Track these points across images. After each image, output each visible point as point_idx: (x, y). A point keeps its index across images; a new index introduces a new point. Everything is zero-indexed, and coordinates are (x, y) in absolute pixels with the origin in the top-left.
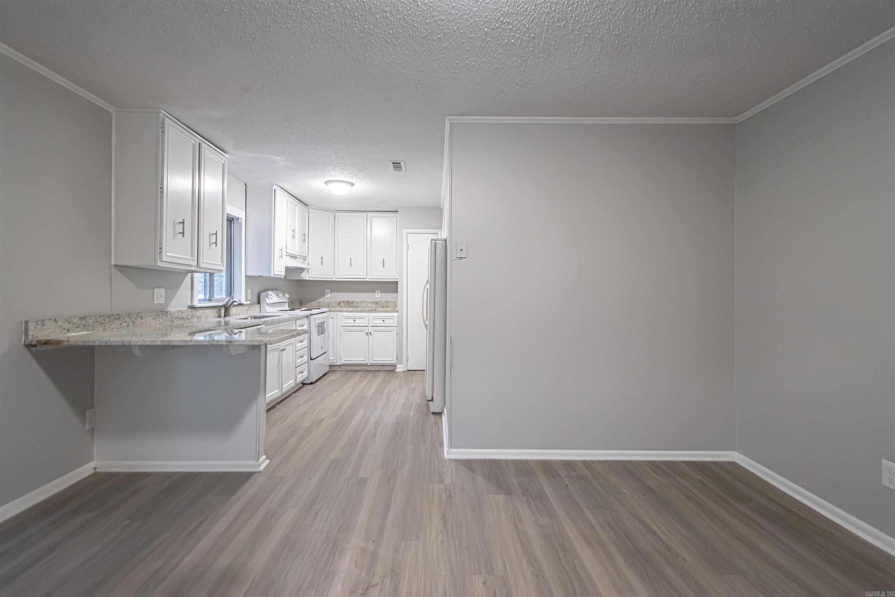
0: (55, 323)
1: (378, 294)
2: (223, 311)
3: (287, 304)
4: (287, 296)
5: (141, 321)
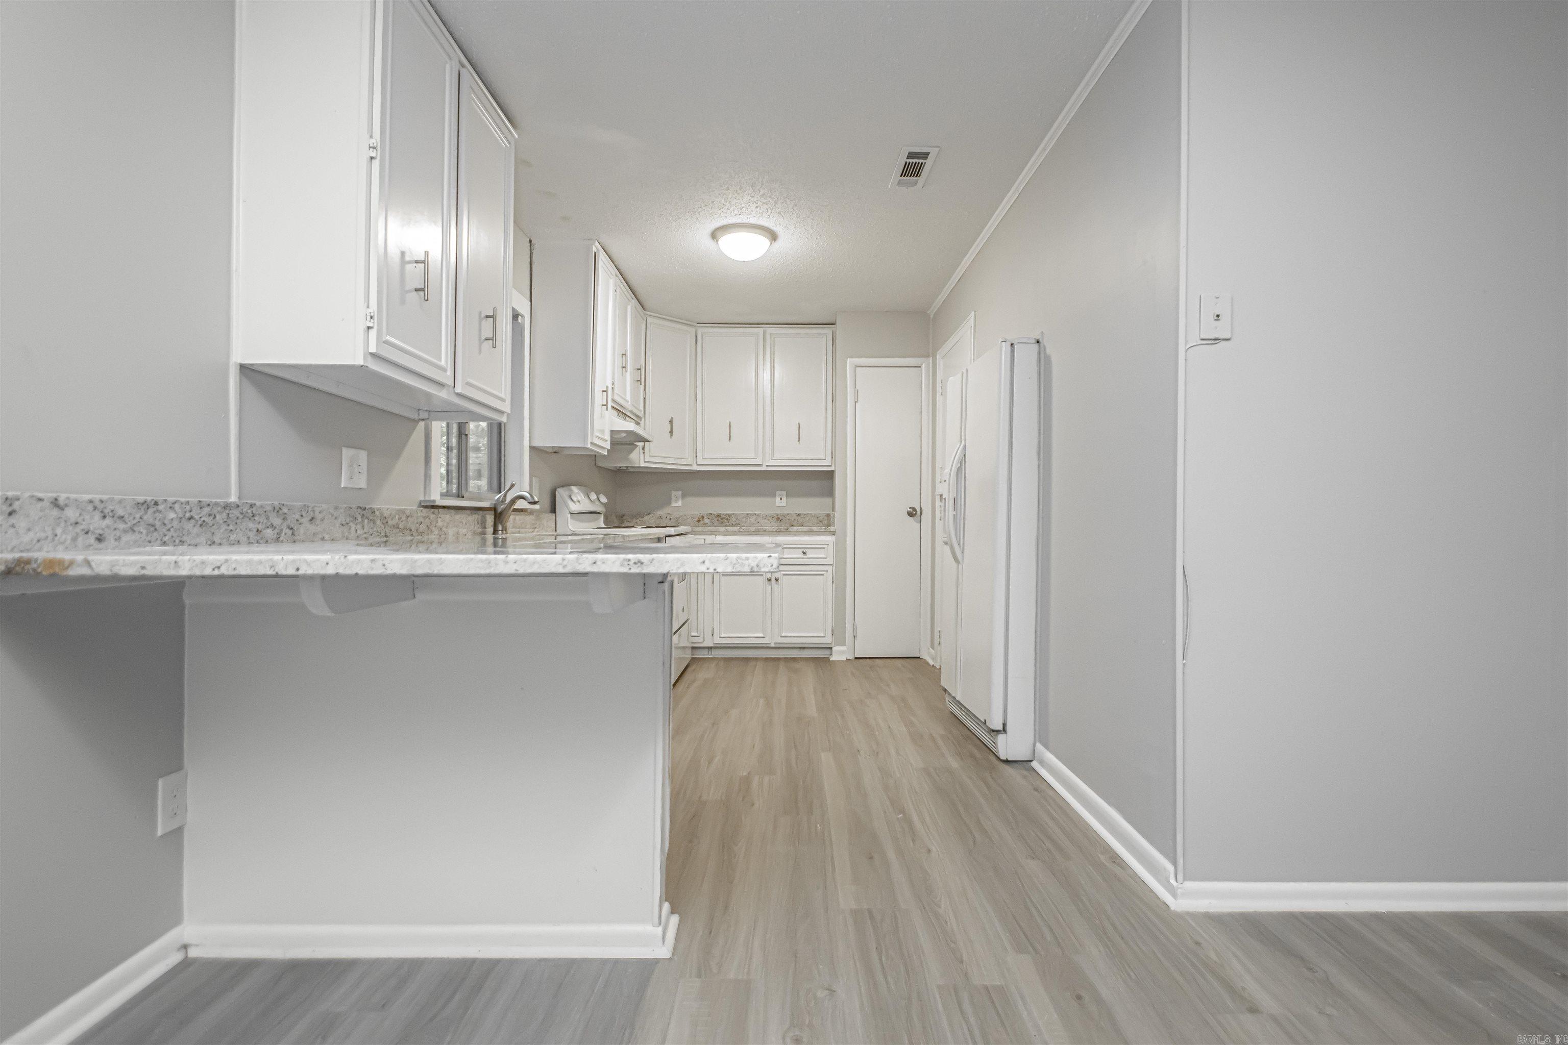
0: (55, 512)
1: (781, 499)
2: (490, 519)
3: (602, 518)
4: (604, 499)
5: (312, 528)
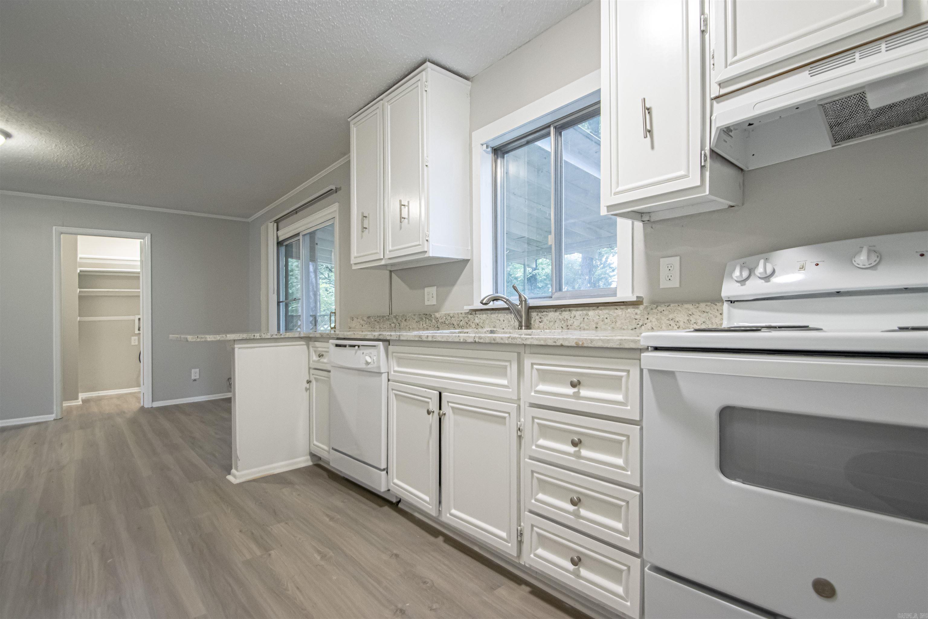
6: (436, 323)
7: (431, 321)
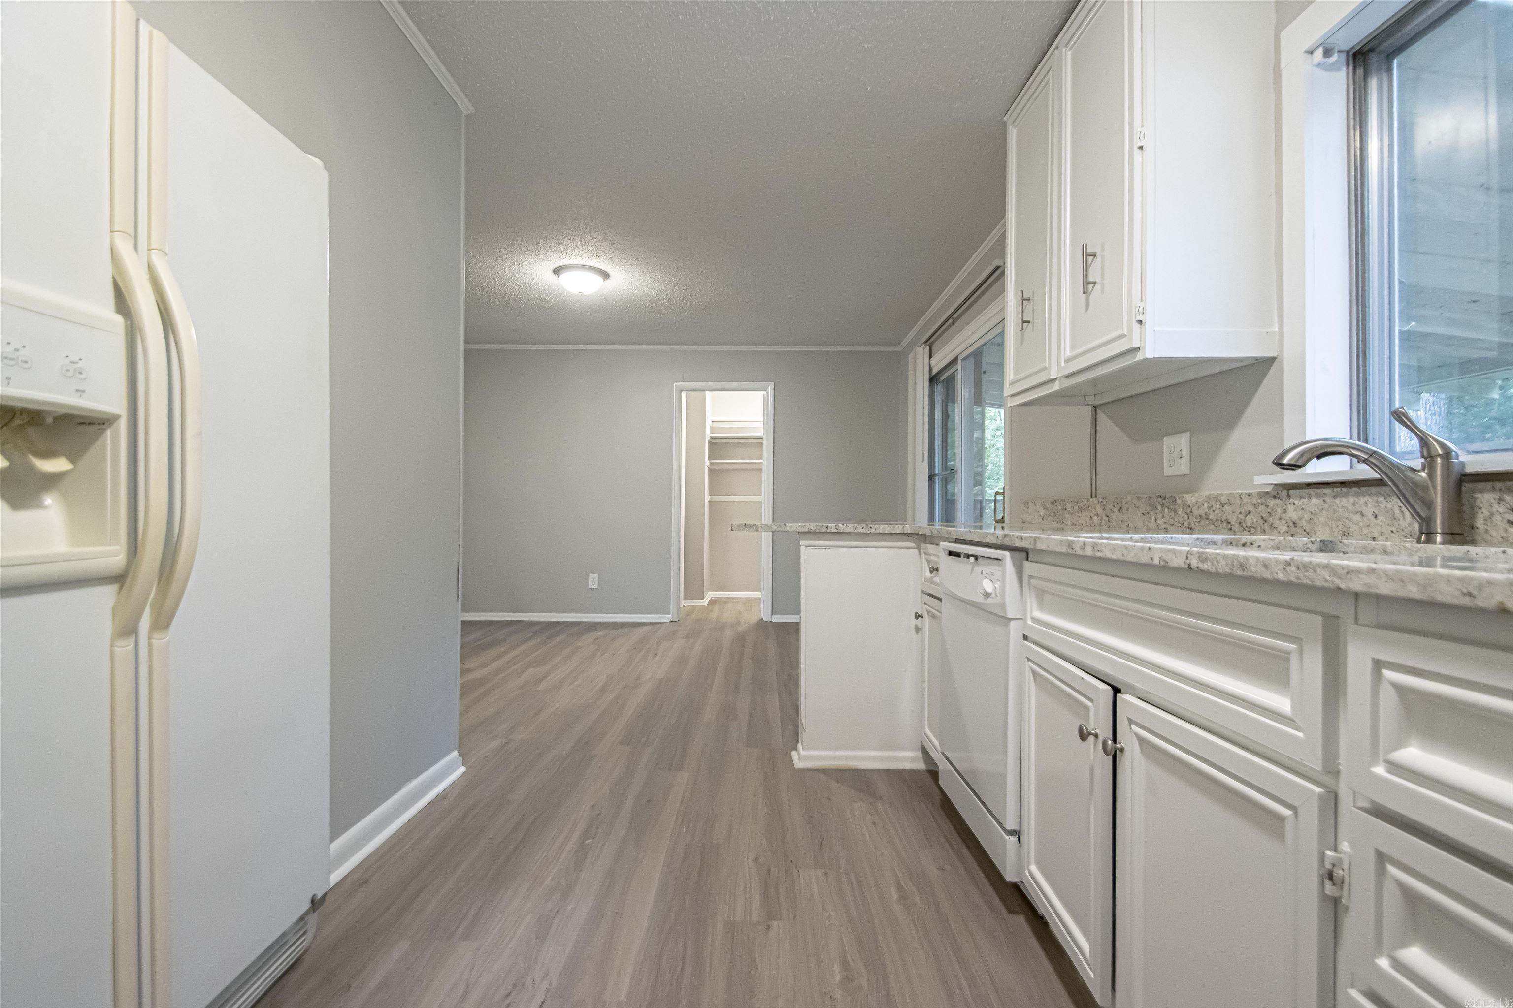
6: (1186, 517)
7: (1176, 512)
